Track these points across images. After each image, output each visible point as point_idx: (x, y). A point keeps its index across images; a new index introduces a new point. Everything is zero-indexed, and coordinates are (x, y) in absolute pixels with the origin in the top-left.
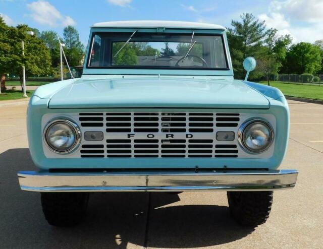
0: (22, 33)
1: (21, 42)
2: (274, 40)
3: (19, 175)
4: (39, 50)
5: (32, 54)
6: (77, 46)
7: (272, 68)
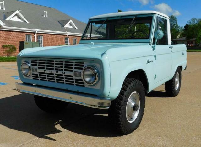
1: (134, 27)
6: (175, 27)
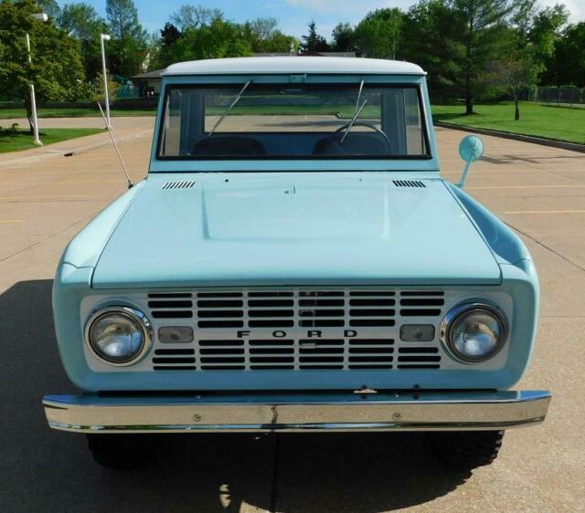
0: (27, 19)
1: (24, 35)
2: (531, 17)
3: (45, 402)
4: (61, 50)
5: (48, 59)
6: (133, 33)
7: (524, 75)
